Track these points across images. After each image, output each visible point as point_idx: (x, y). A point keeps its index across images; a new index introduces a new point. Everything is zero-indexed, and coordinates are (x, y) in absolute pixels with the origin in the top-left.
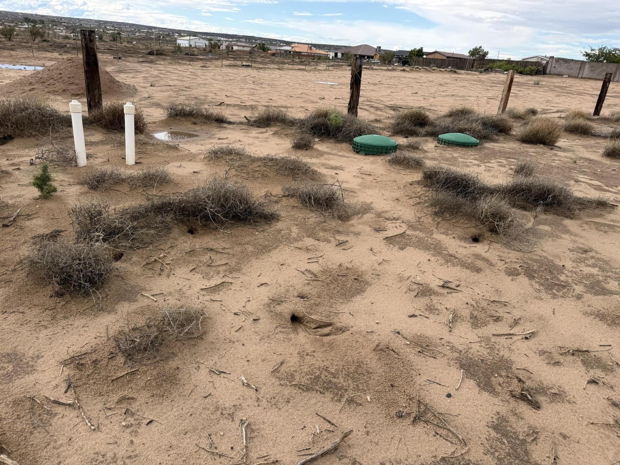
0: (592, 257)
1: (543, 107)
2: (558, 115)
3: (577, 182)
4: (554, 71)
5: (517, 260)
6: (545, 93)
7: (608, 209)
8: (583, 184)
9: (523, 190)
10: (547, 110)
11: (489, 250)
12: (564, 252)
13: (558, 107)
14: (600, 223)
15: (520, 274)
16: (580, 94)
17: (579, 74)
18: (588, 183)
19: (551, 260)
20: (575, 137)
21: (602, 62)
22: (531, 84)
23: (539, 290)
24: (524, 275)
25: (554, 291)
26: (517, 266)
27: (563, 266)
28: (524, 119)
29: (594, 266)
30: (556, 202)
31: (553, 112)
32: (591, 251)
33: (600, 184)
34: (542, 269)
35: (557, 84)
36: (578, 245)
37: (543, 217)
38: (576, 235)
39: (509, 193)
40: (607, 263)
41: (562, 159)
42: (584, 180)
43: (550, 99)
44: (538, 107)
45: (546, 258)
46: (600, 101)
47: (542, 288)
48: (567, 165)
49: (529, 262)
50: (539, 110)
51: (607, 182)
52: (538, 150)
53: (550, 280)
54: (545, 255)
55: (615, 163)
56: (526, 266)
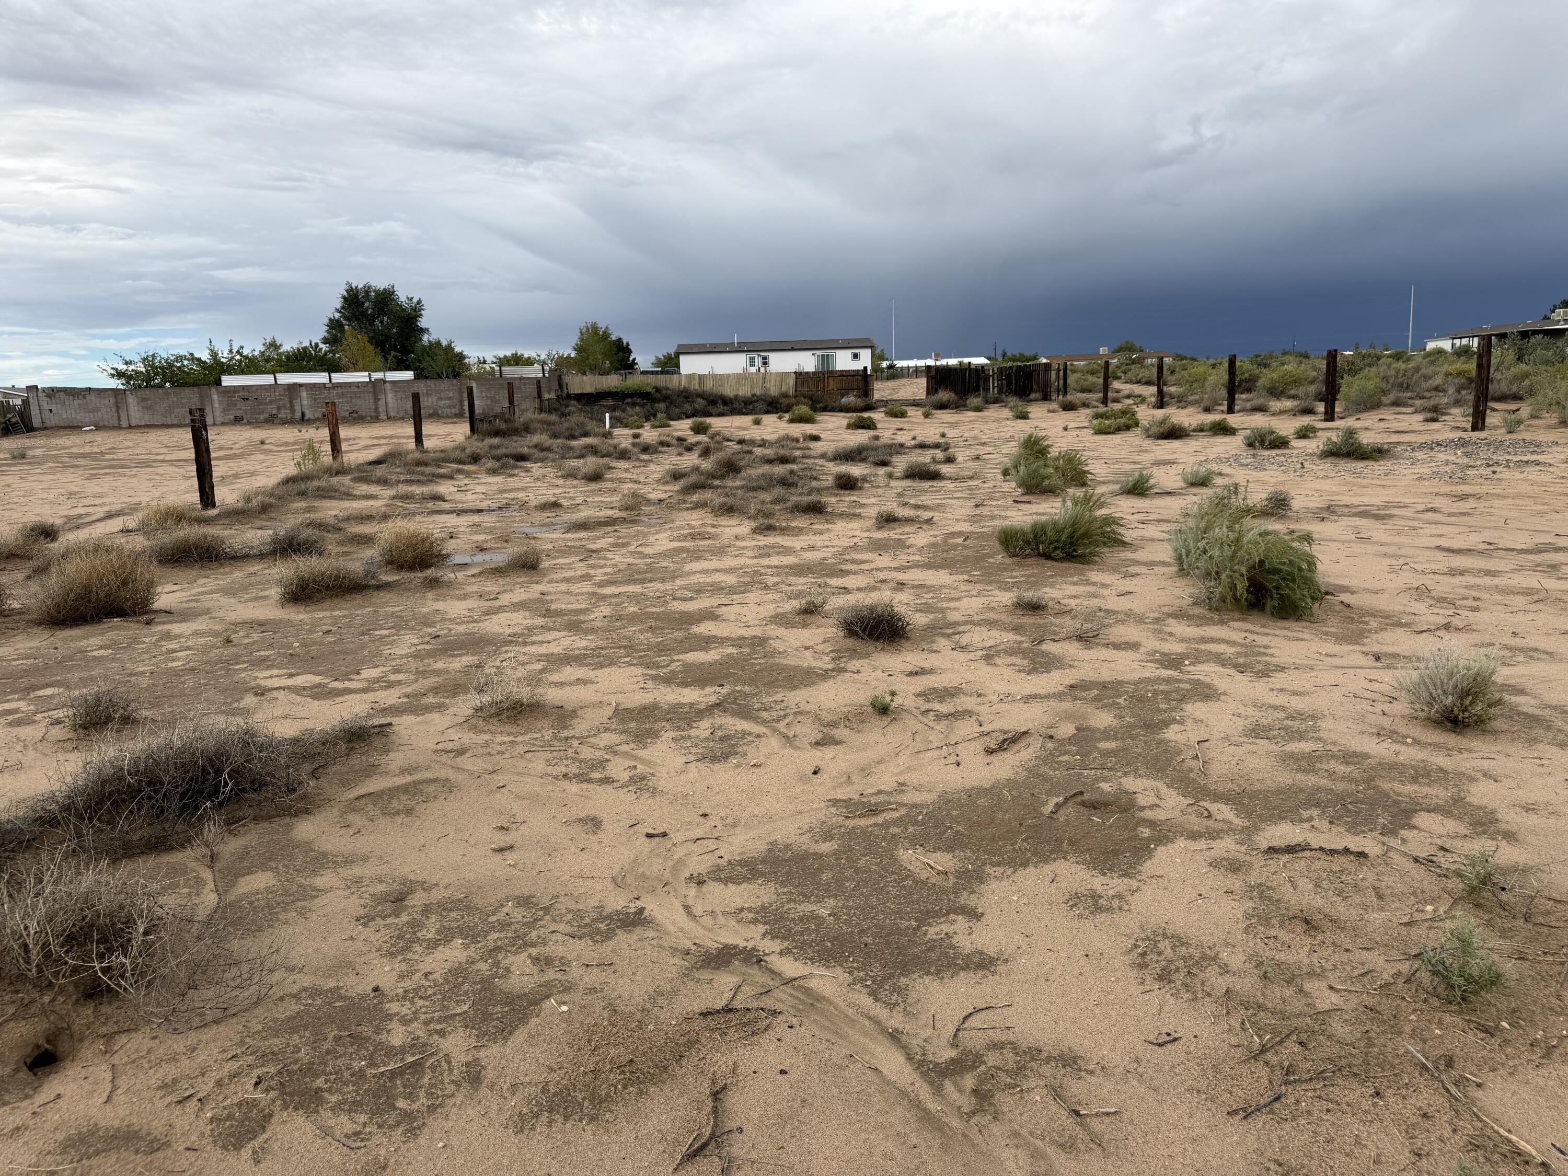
0: (427, 910)
1: (66, 513)
2: (115, 525)
3: (262, 694)
4: (52, 420)
5: (234, 1066)
6: (53, 477)
7: (378, 742)
8: (280, 695)
9: (133, 792)
10: (80, 516)
11: (119, 1082)
12: (352, 938)
13: (104, 504)
14: (383, 792)
15: (271, 1115)
16: (145, 464)
17: (119, 420)
18: (289, 688)
19: (330, 990)
20: (191, 573)
21: (161, 386)
22: (5, 459)
23: (356, 1134)
24: (285, 1107)
25: (401, 1104)
26: (245, 1090)
27: (376, 989)
28: (30, 558)
29: (445, 937)
30: (248, 786)
31: (98, 520)
32: (411, 891)
33: (318, 679)
34: (327, 1045)
35: (75, 450)
36: (371, 890)
37: (231, 846)
38: (349, 861)
39: (91, 819)
40: (464, 905)
41: (190, 643)
42: (276, 683)
43: (77, 489)
44: (52, 516)
45: (314, 992)
46: (204, 474)
47: (363, 1118)
48: (212, 655)
49: (277, 1043)
50: (58, 522)
51: (332, 669)
52: (111, 635)
53: (368, 1072)
54: (305, 981)
55: (321, 614)
56: (272, 1069)
